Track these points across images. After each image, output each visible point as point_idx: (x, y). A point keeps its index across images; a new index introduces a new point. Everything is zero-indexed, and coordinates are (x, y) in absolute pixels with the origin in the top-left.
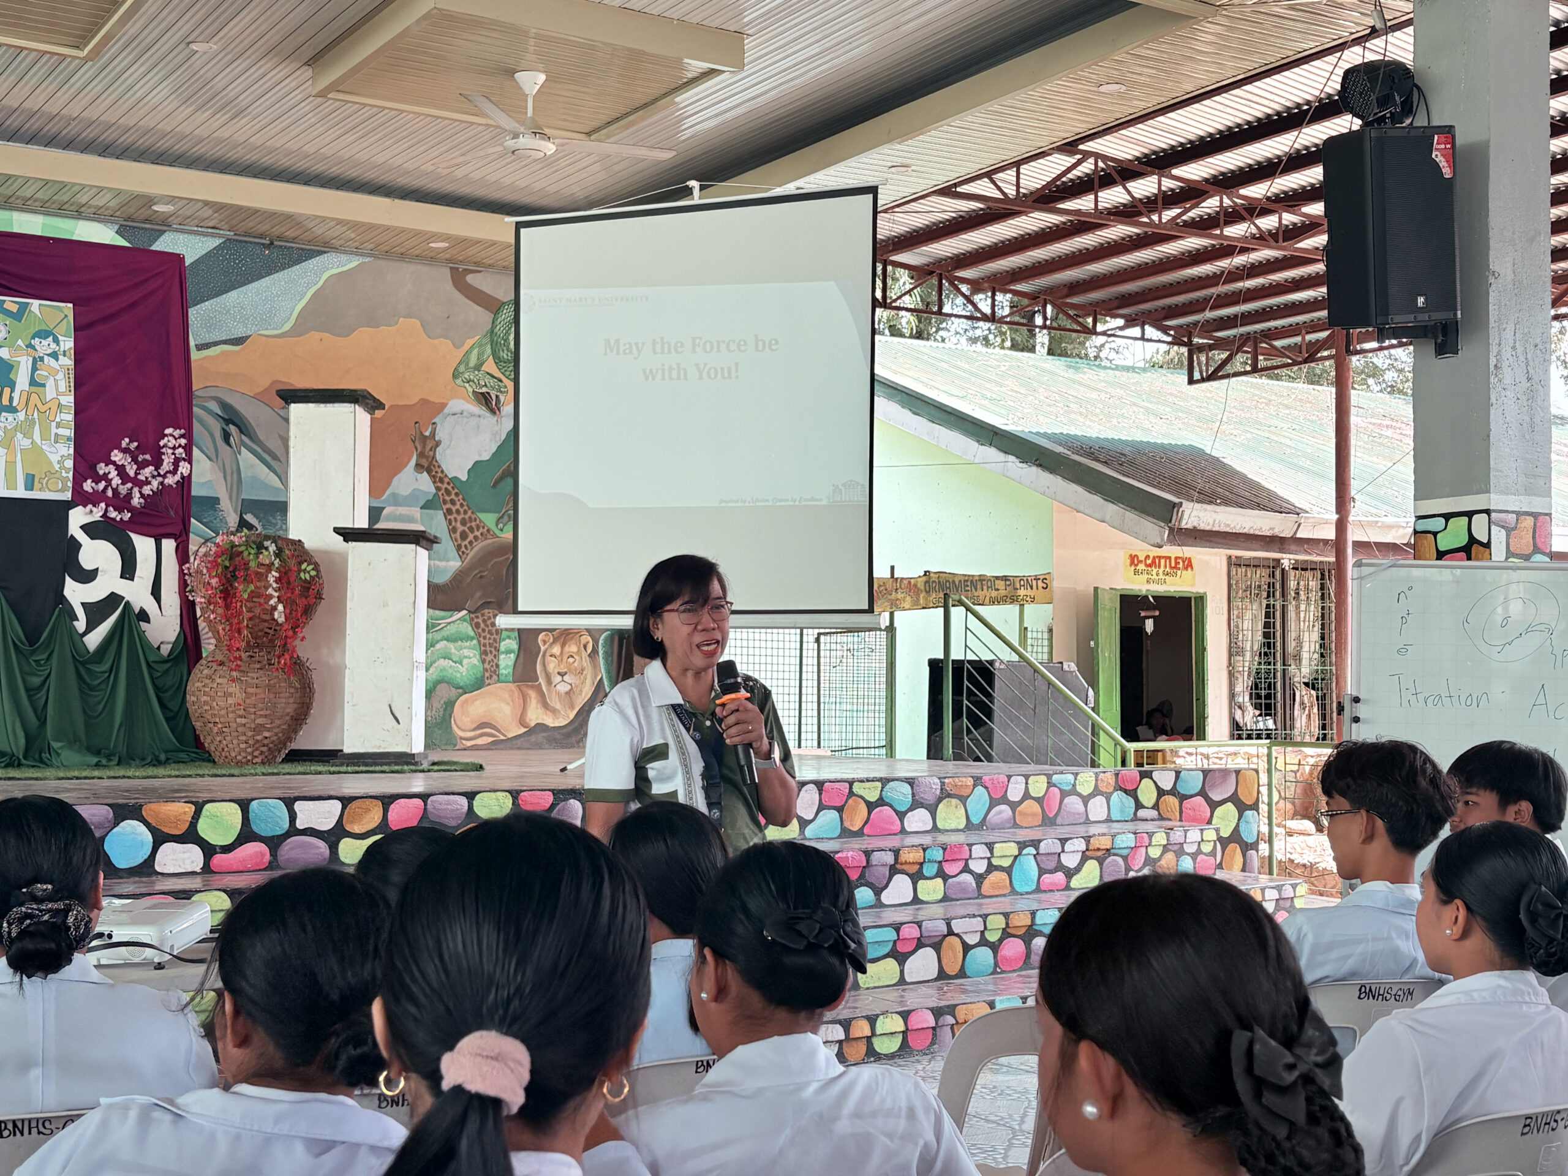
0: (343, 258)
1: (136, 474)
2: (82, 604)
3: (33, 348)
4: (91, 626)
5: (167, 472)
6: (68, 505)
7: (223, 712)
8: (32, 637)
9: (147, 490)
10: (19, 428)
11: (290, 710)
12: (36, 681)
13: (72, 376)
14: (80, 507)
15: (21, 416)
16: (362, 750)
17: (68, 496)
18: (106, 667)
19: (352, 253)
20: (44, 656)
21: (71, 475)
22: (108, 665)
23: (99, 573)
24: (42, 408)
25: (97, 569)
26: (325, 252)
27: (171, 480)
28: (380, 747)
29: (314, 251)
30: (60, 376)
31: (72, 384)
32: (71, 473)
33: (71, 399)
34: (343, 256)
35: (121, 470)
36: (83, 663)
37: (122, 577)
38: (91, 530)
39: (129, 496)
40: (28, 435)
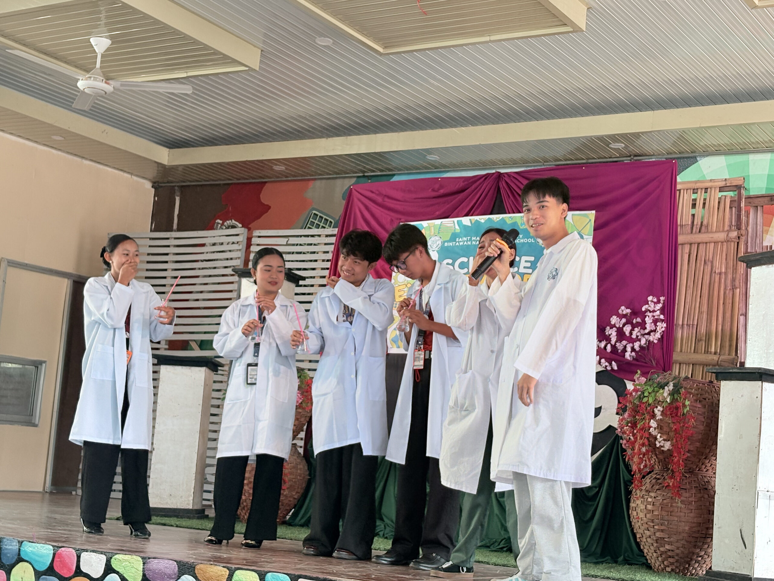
1: (631, 334)
5: (651, 331)
9: (637, 346)
16: (723, 570)
23: (602, 411)
25: (600, 408)
27: (655, 338)
35: (619, 331)
39: (624, 350)
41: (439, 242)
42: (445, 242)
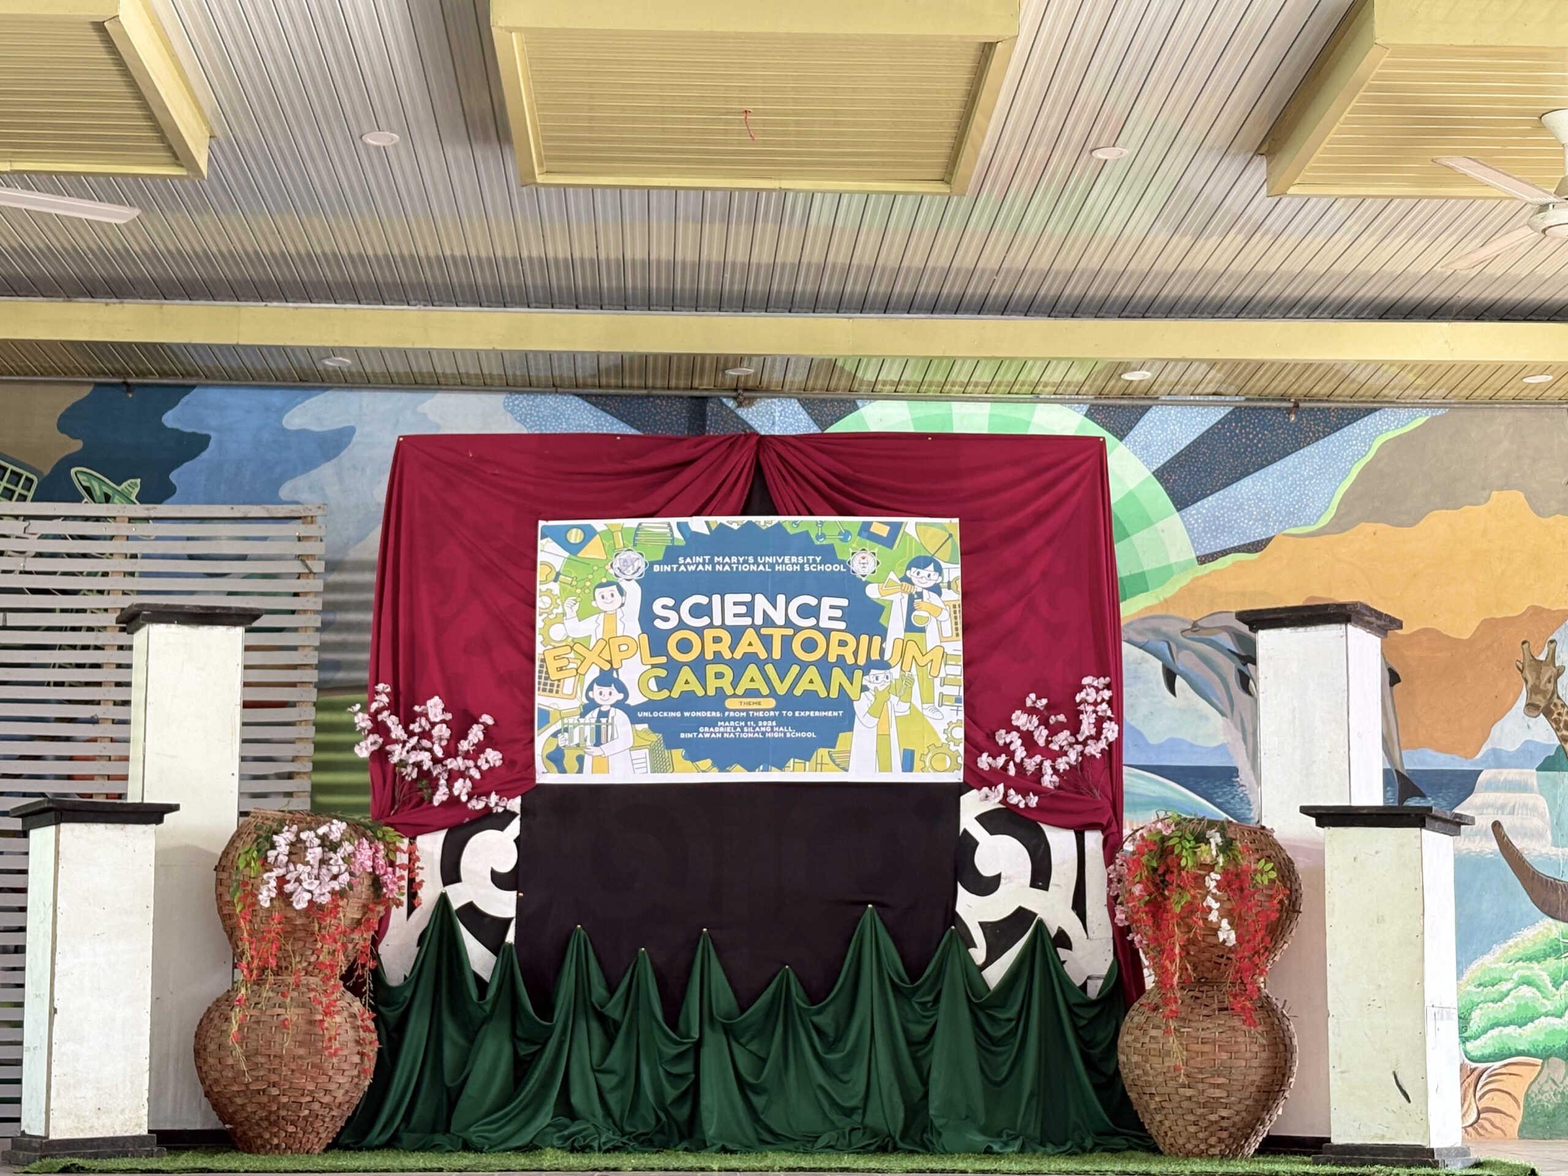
0: (1403, 413)
1: (1048, 742)
2: (982, 924)
3: (909, 581)
4: (993, 955)
5: (1090, 737)
6: (959, 789)
7: (1161, 1079)
8: (914, 971)
10: (893, 690)
11: (1255, 1077)
12: (920, 1031)
13: (959, 615)
14: (974, 792)
15: (895, 672)
16: (1358, 1141)
17: (957, 777)
18: (1013, 1012)
19: (1414, 405)
20: (930, 998)
21: (961, 749)
22: (1016, 1008)
23: (1002, 881)
24: (922, 661)
25: (998, 877)
26: (1376, 410)
27: (1094, 749)
28: (1383, 1137)
29: (1360, 410)
30: (945, 615)
31: (960, 626)
32: (962, 746)
33: (959, 645)
34: (1401, 411)
35: (1027, 738)
36: (981, 1007)
37: (1033, 884)
38: (990, 821)
39: (1039, 772)
40: (906, 697)
41: (641, 564)
42: (652, 564)
